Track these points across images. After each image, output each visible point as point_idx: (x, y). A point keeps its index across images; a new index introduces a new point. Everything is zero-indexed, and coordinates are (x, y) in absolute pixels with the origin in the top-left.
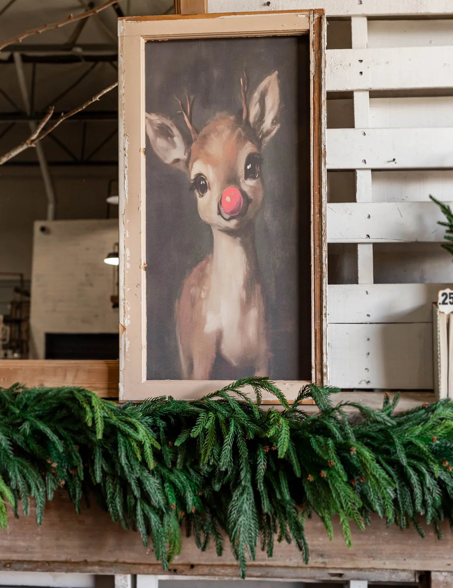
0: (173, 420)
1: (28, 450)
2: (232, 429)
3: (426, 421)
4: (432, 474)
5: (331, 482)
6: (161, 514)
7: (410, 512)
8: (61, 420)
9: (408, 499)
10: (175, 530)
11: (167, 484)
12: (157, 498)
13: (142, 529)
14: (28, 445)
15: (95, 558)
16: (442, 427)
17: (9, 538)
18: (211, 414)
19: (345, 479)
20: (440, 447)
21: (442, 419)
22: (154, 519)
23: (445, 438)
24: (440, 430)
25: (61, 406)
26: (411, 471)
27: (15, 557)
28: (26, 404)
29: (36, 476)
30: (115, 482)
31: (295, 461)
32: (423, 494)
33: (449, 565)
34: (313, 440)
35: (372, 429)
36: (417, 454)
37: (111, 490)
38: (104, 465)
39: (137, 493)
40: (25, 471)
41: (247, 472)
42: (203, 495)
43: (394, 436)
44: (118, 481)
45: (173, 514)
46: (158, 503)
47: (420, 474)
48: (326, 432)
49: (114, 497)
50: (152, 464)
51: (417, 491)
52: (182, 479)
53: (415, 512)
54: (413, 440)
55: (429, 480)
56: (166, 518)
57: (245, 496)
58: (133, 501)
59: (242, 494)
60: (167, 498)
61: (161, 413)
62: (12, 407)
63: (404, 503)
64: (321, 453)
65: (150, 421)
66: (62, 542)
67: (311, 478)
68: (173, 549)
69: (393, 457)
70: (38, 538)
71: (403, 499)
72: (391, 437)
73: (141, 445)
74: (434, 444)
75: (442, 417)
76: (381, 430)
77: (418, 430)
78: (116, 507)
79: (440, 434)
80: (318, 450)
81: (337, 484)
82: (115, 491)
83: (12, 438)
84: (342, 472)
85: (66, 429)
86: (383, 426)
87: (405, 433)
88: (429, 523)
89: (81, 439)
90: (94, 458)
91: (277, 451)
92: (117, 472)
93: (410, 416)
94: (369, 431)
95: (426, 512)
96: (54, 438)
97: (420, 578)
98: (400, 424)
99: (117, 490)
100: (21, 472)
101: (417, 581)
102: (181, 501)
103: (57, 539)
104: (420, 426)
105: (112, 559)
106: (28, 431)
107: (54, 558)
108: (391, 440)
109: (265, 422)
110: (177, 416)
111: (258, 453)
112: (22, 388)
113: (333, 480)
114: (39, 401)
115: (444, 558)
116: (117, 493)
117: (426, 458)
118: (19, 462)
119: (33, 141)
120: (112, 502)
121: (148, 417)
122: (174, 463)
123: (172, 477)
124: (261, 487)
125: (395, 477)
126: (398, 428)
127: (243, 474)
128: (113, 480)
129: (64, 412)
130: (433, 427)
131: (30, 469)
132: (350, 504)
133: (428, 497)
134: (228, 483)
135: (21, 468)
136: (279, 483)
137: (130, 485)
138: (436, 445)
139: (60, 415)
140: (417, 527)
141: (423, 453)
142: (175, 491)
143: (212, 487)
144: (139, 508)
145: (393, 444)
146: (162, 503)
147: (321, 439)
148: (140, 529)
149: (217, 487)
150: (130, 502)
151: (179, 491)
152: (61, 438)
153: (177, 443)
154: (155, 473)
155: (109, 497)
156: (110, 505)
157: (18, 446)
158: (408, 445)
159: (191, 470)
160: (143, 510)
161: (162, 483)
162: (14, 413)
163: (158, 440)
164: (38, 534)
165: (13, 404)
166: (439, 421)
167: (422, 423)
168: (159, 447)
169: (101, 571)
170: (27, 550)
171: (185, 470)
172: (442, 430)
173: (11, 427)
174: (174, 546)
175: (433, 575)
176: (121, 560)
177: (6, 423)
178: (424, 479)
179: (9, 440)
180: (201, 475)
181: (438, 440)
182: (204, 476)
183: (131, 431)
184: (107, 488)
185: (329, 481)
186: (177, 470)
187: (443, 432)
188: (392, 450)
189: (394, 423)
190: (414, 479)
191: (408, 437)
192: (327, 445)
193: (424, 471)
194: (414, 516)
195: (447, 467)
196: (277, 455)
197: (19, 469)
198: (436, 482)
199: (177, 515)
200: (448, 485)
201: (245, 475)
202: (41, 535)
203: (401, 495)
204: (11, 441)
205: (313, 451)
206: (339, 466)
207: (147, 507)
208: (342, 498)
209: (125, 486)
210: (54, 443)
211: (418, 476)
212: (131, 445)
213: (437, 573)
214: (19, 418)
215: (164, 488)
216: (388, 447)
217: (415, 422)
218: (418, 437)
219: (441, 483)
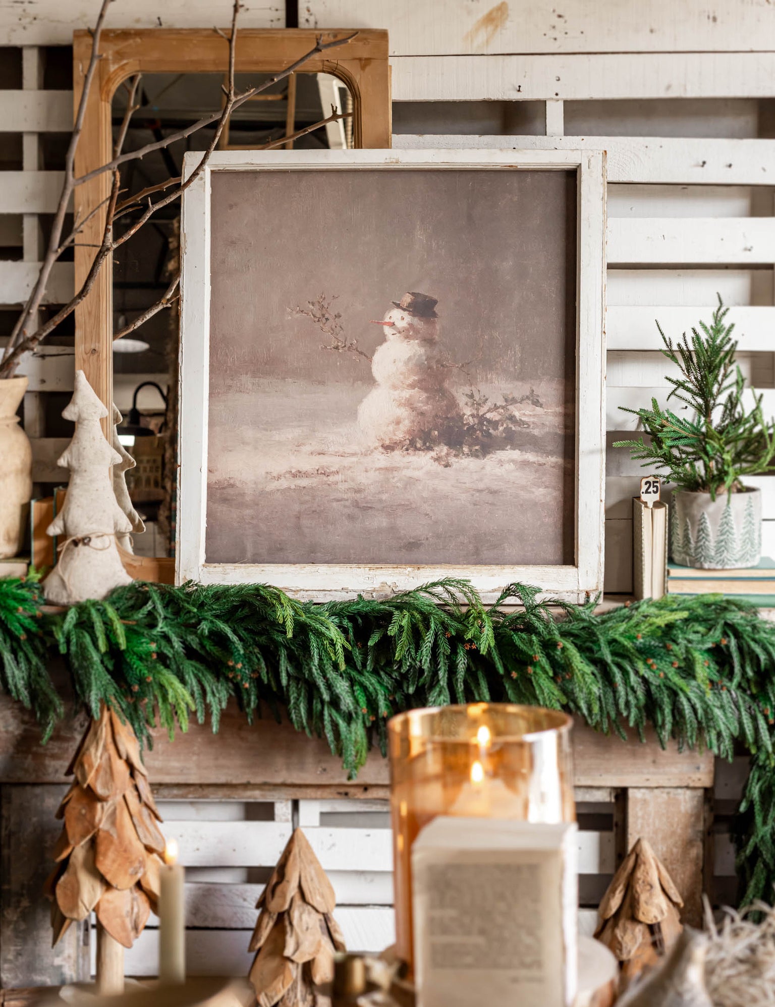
0: (360, 621)
1: (202, 652)
2: (432, 625)
3: (630, 618)
4: (637, 673)
5: (535, 678)
6: (349, 718)
7: (613, 714)
8: (242, 620)
9: (611, 700)
10: (362, 738)
11: (356, 688)
12: (347, 702)
13: (330, 735)
14: (203, 647)
15: (259, 780)
16: (647, 625)
17: (161, 758)
18: (405, 612)
19: (551, 674)
20: (644, 645)
21: (646, 617)
22: (342, 725)
23: (649, 636)
24: (644, 629)
25: (244, 603)
26: (615, 669)
27: (167, 779)
28: (203, 602)
29: (212, 680)
30: (299, 686)
31: (496, 658)
32: (627, 694)
33: (648, 780)
34: (515, 637)
35: (575, 627)
36: (621, 651)
37: (295, 695)
38: (289, 669)
39: (326, 697)
40: (200, 675)
41: (445, 671)
42: (395, 699)
43: (598, 633)
44: (303, 686)
45: (360, 722)
46: (348, 708)
47: (625, 673)
48: (530, 629)
49: (298, 702)
50: (343, 667)
51: (621, 689)
52: (373, 681)
53: (619, 713)
54: (617, 637)
55: (633, 678)
56: (353, 726)
57: (442, 697)
58: (319, 706)
59: (439, 695)
60: (357, 702)
61: (349, 612)
62: (186, 605)
63: (606, 704)
64: (525, 648)
65: (336, 620)
66: (222, 761)
67: (514, 675)
68: (360, 759)
69: (596, 656)
70: (195, 758)
71: (605, 698)
72: (594, 634)
73: (333, 644)
74: (638, 643)
75: (646, 614)
76: (584, 628)
77: (623, 627)
78: (300, 713)
79: (644, 632)
80: (522, 646)
81: (541, 681)
82: (299, 695)
83: (186, 640)
84: (547, 667)
85: (245, 629)
86: (585, 624)
87: (609, 630)
88: (632, 724)
89: (262, 639)
90: (279, 660)
91: (477, 651)
92: (304, 674)
93: (612, 614)
94: (572, 629)
95: (629, 713)
96: (234, 638)
97: (616, 797)
98: (603, 622)
99: (302, 694)
100: (196, 676)
101: (613, 800)
102: (372, 704)
103: (216, 759)
104: (624, 623)
105: (279, 780)
106: (206, 632)
107: (213, 780)
108: (595, 638)
109: (464, 620)
110: (365, 616)
111: (458, 651)
112: (196, 585)
113: (537, 678)
114: (218, 599)
115: (642, 773)
116: (301, 699)
117: (630, 655)
118: (192, 666)
119: (168, 300)
120: (295, 708)
121: (333, 617)
122: (364, 665)
123: (363, 679)
124: (460, 687)
125: (599, 676)
126: (601, 626)
127: (441, 674)
128: (298, 684)
129: (246, 611)
130: (637, 625)
131: (205, 673)
132: (553, 701)
133: (631, 698)
134: (424, 685)
135: (196, 672)
136: (478, 684)
137: (318, 689)
138: (641, 643)
139: (240, 614)
140: (618, 730)
141: (628, 650)
142: (366, 695)
143: (403, 691)
144: (326, 713)
145: (596, 642)
146: (352, 707)
147: (524, 635)
148: (328, 735)
149: (411, 690)
150: (316, 707)
151: (371, 694)
152: (241, 639)
153: (371, 643)
154: (344, 675)
155: (292, 701)
156: (293, 711)
157: (192, 648)
158: (612, 642)
159: (382, 673)
160: (330, 715)
161: (352, 686)
162: (189, 612)
163: (347, 639)
164: (194, 754)
165: (188, 603)
166: (644, 619)
167: (626, 620)
168: (350, 648)
169: (263, 796)
170: (182, 771)
171: (375, 672)
172: (646, 628)
173: (183, 628)
174: (361, 756)
175: (631, 793)
176: (289, 781)
177: (178, 623)
178: (629, 678)
179: (181, 642)
180: (392, 678)
181: (643, 638)
182: (396, 679)
183: (323, 629)
184: (291, 692)
185: (533, 678)
186: (368, 672)
187: (647, 630)
188: (595, 648)
189: (599, 620)
190: (618, 677)
191: (612, 634)
192: (531, 641)
193: (629, 668)
194: (616, 718)
195: (652, 665)
196: (479, 651)
197: (193, 672)
198: (640, 680)
199: (364, 723)
200: (652, 684)
201: (442, 674)
202: (198, 755)
203: (604, 696)
204: (183, 643)
205: (516, 646)
206: (544, 661)
207: (334, 714)
208: (546, 694)
209: (311, 690)
210: (234, 643)
211: (623, 675)
212: (323, 645)
213: (635, 790)
214: (194, 617)
215: (353, 692)
216: (591, 645)
217: (619, 619)
218: (622, 635)
219: (645, 681)
